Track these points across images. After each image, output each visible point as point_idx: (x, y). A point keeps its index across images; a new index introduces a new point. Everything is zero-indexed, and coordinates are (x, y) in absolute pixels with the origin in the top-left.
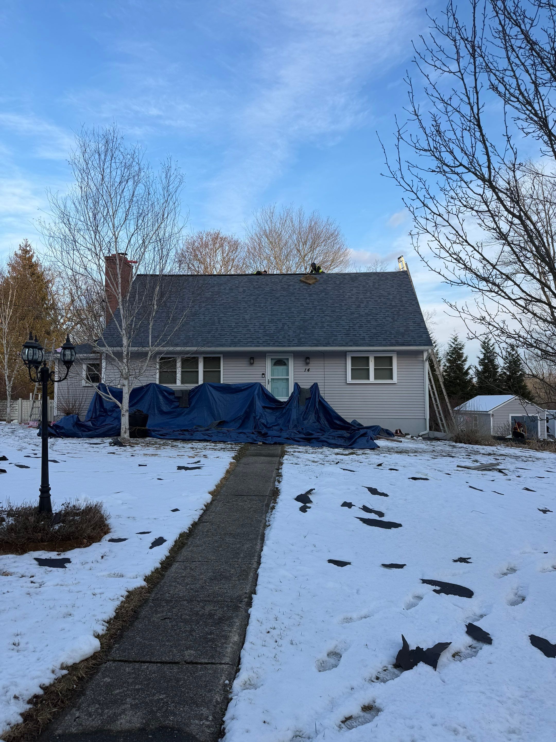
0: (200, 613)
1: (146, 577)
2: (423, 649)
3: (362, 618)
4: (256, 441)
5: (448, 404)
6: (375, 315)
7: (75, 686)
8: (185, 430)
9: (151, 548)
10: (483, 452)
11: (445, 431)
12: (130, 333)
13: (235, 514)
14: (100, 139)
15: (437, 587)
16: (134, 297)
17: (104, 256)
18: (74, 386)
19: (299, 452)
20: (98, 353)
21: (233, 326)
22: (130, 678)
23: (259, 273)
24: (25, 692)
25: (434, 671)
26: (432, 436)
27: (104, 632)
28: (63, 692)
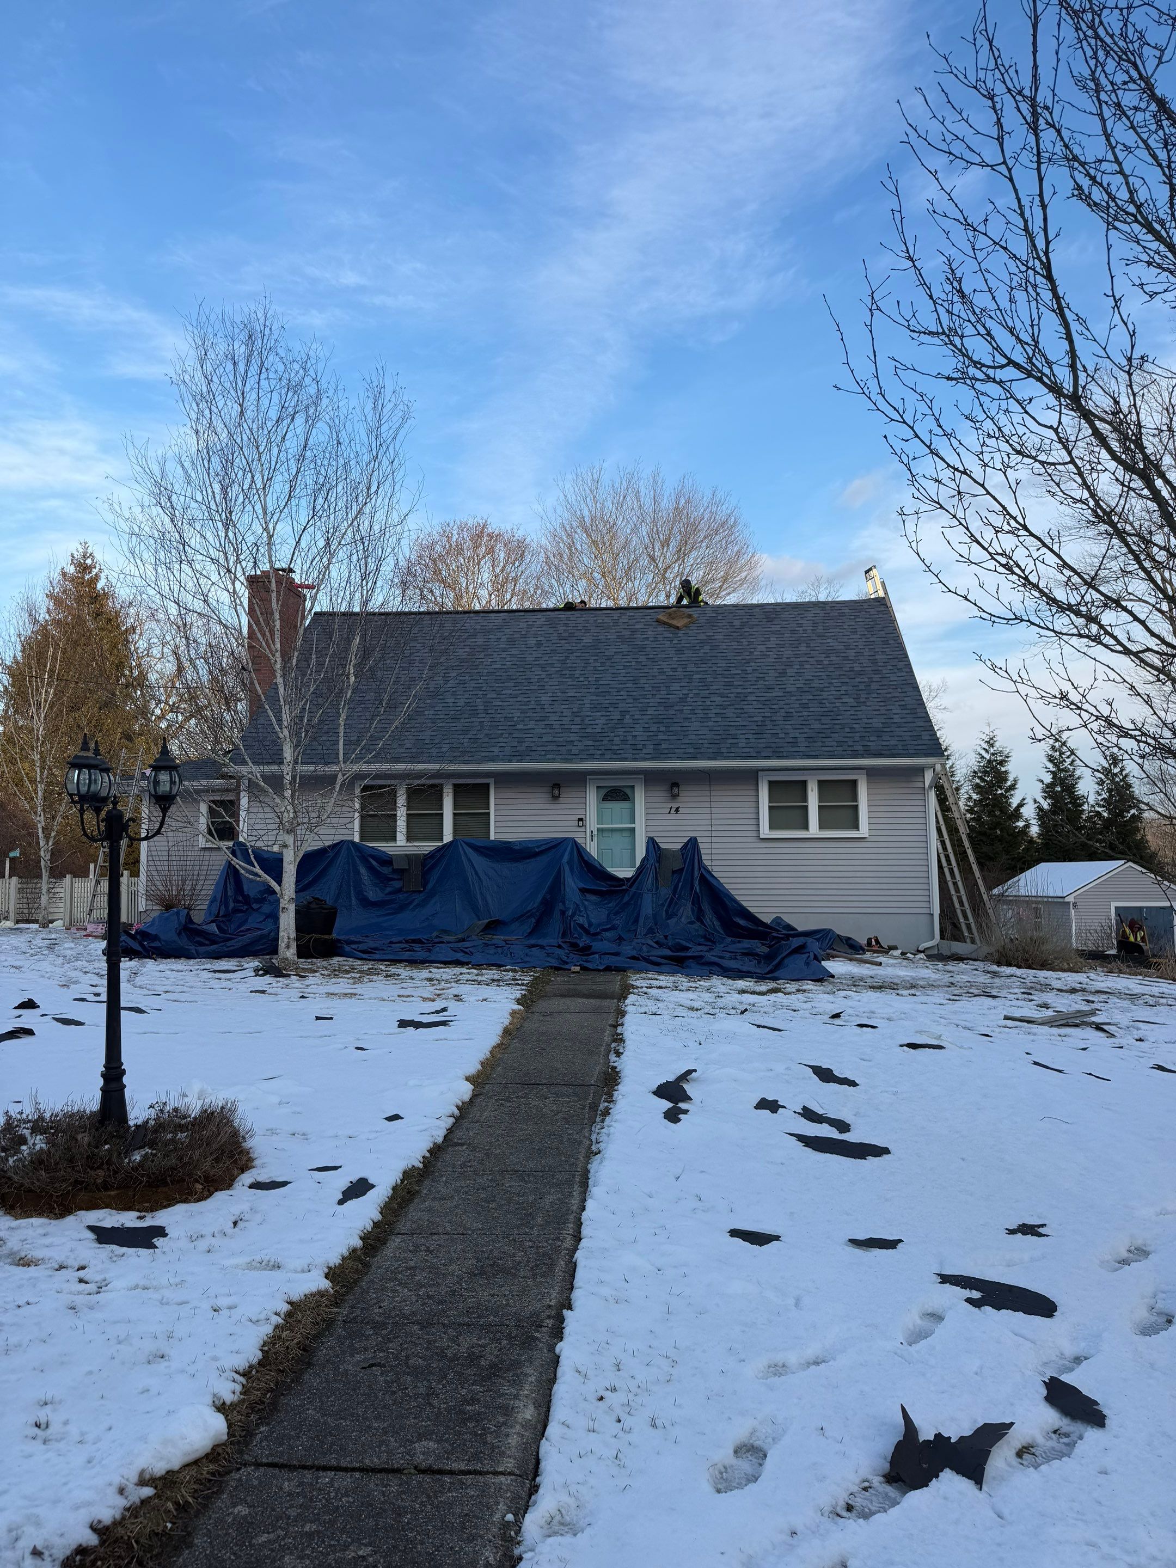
0: (449, 1353)
1: (330, 1268)
2: (950, 1438)
3: (809, 1364)
4: (567, 963)
5: (980, 882)
6: (819, 693)
7: (169, 1525)
8: (414, 941)
9: (341, 1202)
10: (1058, 986)
11: (973, 942)
12: (298, 734)
13: (525, 1127)
14: (237, 330)
15: (974, 1292)
16: (308, 660)
17: (244, 574)
18: (181, 848)
19: (660, 987)
20: (231, 777)
21: (515, 719)
22: (291, 1506)
23: (569, 607)
24: (57, 1541)
25: (977, 1492)
26: (946, 952)
27: (235, 1398)
28: (142, 1540)
